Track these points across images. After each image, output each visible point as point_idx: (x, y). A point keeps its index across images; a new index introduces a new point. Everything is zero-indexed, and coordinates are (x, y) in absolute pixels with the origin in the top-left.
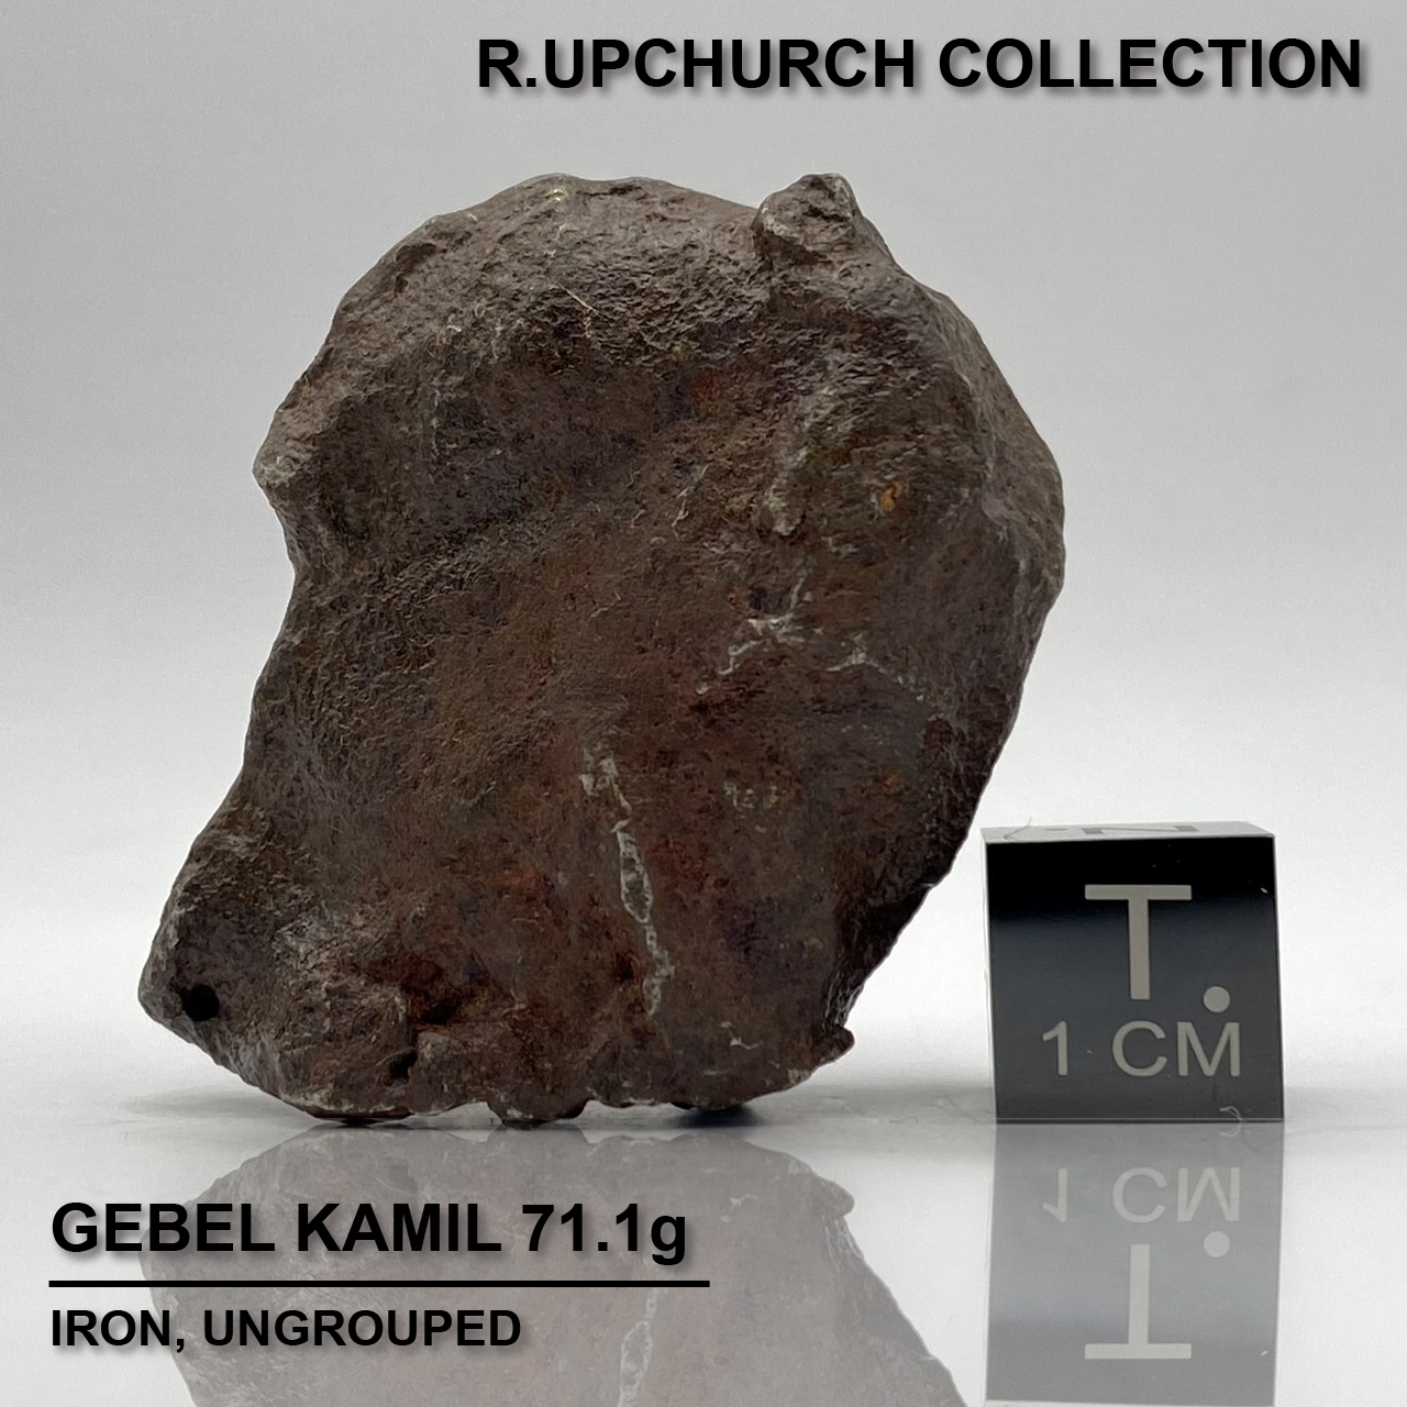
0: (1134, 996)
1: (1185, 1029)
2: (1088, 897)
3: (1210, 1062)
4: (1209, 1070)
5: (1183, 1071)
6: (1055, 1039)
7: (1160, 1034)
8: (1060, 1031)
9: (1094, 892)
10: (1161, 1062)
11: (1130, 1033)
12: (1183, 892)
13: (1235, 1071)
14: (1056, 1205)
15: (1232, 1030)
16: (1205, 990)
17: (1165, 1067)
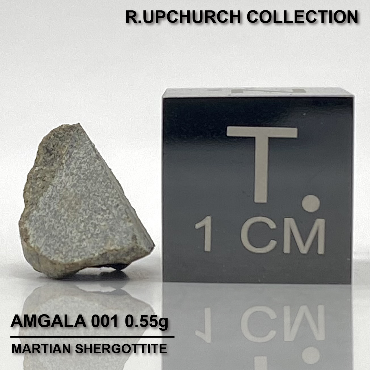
0: (256, 201)
1: (289, 223)
2: (228, 135)
3: (304, 244)
4: (304, 250)
5: (287, 249)
6: (204, 227)
7: (272, 225)
8: (207, 222)
9: (232, 131)
10: (273, 244)
11: (253, 224)
12: (291, 133)
13: (321, 250)
14: (204, 332)
15: (320, 223)
16: (304, 197)
17: (276, 247)
